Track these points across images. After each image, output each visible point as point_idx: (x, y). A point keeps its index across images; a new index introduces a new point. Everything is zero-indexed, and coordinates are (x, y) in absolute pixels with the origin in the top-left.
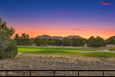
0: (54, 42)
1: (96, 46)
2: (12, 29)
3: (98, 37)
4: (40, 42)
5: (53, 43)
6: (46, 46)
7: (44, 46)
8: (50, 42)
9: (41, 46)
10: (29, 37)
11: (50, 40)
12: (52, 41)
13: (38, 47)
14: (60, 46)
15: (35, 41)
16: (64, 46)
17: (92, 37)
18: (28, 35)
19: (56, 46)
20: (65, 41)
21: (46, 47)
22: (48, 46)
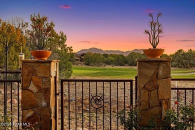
0: (113, 59)
1: (188, 65)
2: (62, 34)
3: (191, 50)
4: (90, 58)
5: (112, 61)
6: (101, 65)
7: (98, 66)
8: (106, 59)
9: (93, 66)
10: (72, 50)
11: (106, 55)
12: (109, 57)
13: (88, 67)
14: (123, 66)
15: (81, 57)
16: (131, 65)
17: (180, 51)
18: (71, 47)
19: (117, 65)
20: (132, 57)
21: (102, 67)
22: (105, 66)
